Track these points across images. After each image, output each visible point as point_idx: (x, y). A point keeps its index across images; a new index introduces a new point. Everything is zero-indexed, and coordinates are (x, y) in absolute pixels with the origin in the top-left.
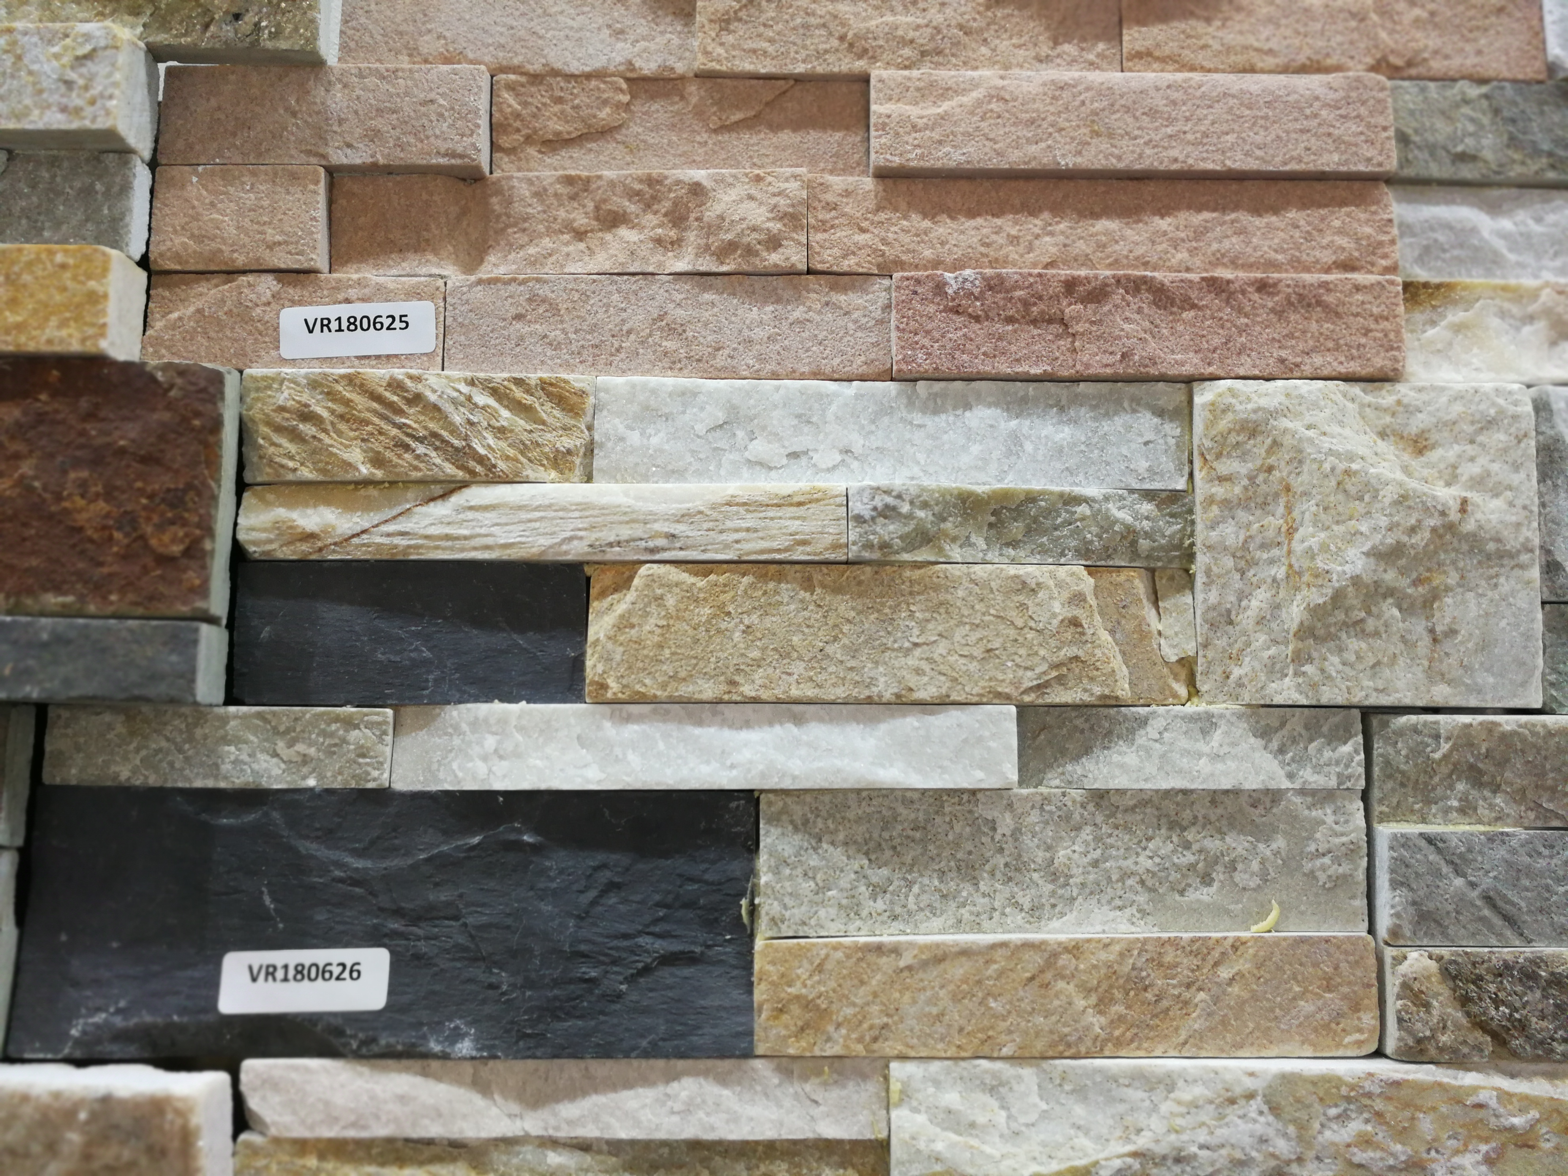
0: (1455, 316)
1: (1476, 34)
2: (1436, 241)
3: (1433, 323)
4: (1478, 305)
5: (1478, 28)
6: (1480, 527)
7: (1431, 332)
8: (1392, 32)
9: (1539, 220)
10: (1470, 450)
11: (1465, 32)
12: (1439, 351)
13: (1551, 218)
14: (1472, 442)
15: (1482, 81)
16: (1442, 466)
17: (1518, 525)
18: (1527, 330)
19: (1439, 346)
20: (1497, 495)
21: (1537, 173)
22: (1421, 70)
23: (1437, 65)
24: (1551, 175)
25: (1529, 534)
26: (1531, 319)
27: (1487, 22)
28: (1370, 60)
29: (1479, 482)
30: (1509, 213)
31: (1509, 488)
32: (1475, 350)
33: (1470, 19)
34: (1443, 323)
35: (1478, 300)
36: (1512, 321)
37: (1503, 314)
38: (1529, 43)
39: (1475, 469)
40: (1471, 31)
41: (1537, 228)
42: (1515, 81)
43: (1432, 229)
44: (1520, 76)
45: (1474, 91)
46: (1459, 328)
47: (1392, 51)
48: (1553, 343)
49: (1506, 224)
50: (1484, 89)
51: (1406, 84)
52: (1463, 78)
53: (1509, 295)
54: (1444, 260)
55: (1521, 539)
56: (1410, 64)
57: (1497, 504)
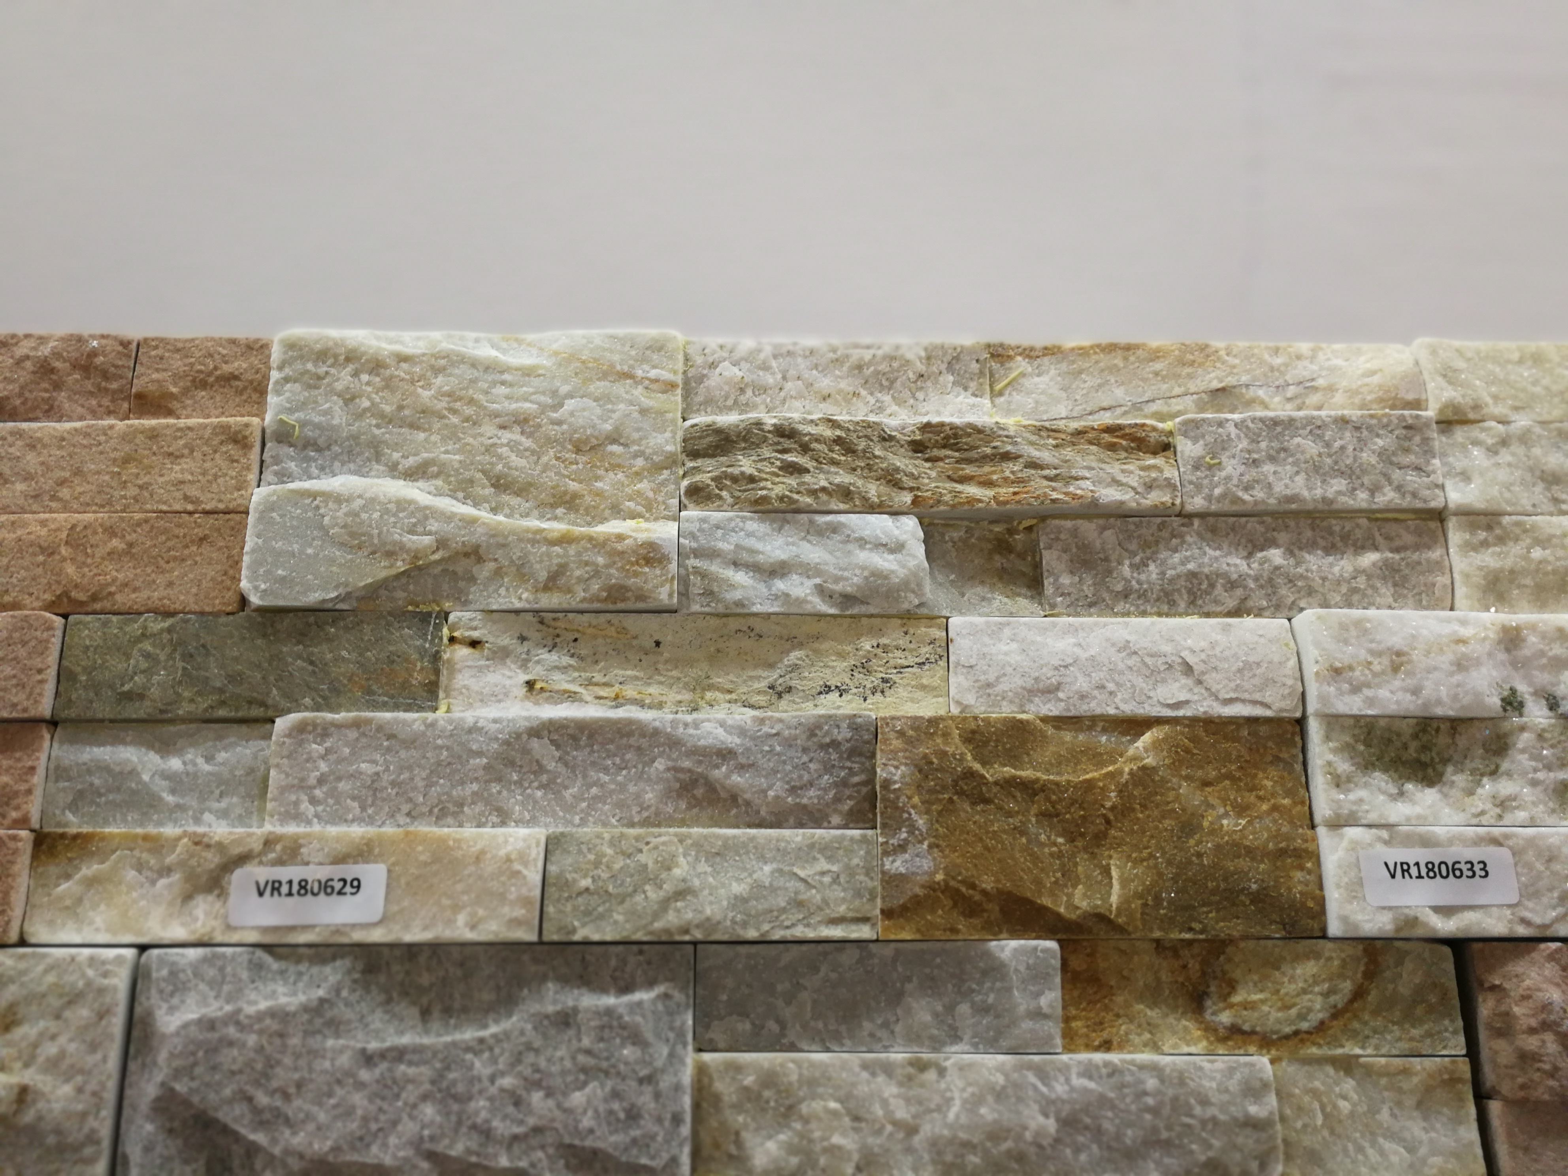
0: (90, 869)
1: (172, 564)
2: (92, 785)
3: (68, 877)
4: (114, 857)
5: (175, 558)
6: (40, 1118)
7: (64, 886)
8: (81, 565)
9: (209, 759)
10: (53, 1026)
11: (162, 563)
12: (67, 908)
13: (222, 756)
14: (58, 1017)
15: (169, 614)
16: (24, 1044)
17: (84, 1115)
18: (162, 882)
19: (68, 902)
20: (67, 1081)
21: (206, 710)
22: (107, 605)
23: (122, 599)
24: (222, 713)
25: (95, 1124)
26: (167, 871)
27: (186, 552)
28: (48, 597)
29: (53, 1065)
30: (179, 752)
31: (81, 1071)
32: (103, 907)
33: (169, 549)
34: (77, 877)
35: (114, 851)
36: (149, 874)
37: (140, 867)
38: (225, 574)
39: (51, 1049)
40: (168, 562)
41: (207, 768)
42: (202, 613)
43: (89, 772)
44: (208, 609)
45: (158, 625)
46: (91, 882)
47: (76, 586)
48: (188, 898)
49: (175, 764)
50: (169, 622)
51: (89, 618)
52: (148, 612)
53: (148, 845)
54: (98, 805)
55: (86, 1130)
56: (94, 598)
57: (67, 1089)
